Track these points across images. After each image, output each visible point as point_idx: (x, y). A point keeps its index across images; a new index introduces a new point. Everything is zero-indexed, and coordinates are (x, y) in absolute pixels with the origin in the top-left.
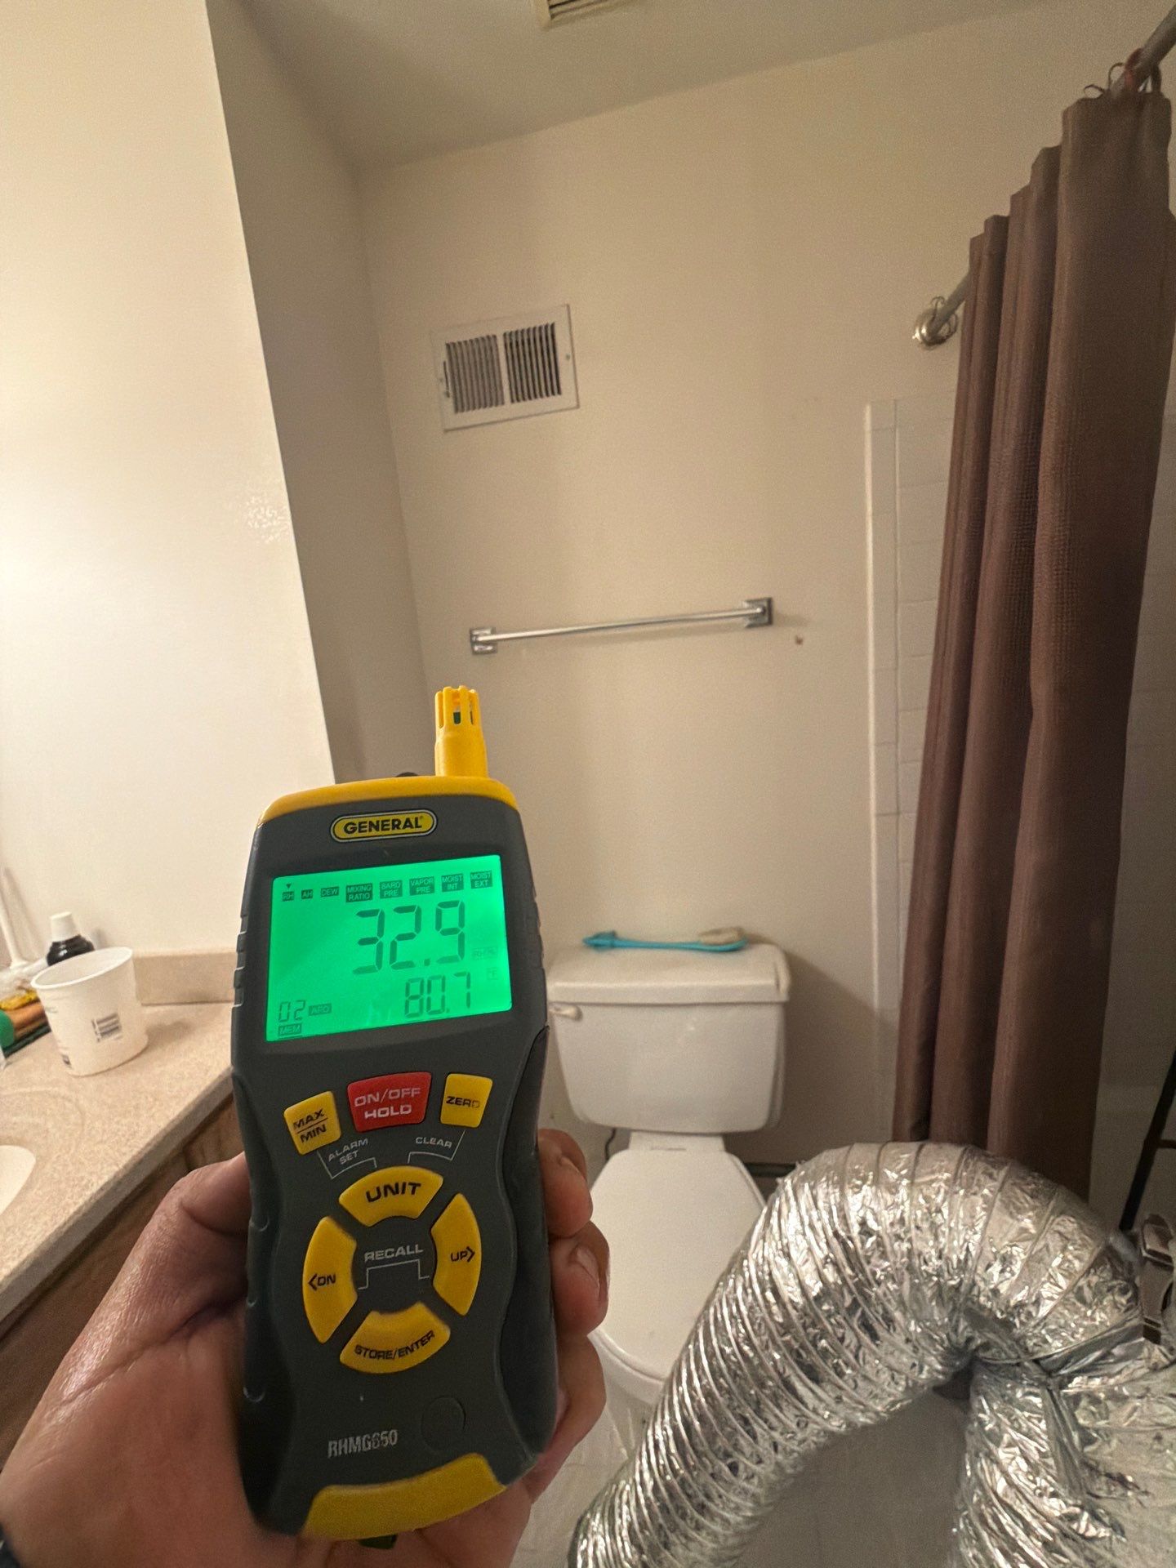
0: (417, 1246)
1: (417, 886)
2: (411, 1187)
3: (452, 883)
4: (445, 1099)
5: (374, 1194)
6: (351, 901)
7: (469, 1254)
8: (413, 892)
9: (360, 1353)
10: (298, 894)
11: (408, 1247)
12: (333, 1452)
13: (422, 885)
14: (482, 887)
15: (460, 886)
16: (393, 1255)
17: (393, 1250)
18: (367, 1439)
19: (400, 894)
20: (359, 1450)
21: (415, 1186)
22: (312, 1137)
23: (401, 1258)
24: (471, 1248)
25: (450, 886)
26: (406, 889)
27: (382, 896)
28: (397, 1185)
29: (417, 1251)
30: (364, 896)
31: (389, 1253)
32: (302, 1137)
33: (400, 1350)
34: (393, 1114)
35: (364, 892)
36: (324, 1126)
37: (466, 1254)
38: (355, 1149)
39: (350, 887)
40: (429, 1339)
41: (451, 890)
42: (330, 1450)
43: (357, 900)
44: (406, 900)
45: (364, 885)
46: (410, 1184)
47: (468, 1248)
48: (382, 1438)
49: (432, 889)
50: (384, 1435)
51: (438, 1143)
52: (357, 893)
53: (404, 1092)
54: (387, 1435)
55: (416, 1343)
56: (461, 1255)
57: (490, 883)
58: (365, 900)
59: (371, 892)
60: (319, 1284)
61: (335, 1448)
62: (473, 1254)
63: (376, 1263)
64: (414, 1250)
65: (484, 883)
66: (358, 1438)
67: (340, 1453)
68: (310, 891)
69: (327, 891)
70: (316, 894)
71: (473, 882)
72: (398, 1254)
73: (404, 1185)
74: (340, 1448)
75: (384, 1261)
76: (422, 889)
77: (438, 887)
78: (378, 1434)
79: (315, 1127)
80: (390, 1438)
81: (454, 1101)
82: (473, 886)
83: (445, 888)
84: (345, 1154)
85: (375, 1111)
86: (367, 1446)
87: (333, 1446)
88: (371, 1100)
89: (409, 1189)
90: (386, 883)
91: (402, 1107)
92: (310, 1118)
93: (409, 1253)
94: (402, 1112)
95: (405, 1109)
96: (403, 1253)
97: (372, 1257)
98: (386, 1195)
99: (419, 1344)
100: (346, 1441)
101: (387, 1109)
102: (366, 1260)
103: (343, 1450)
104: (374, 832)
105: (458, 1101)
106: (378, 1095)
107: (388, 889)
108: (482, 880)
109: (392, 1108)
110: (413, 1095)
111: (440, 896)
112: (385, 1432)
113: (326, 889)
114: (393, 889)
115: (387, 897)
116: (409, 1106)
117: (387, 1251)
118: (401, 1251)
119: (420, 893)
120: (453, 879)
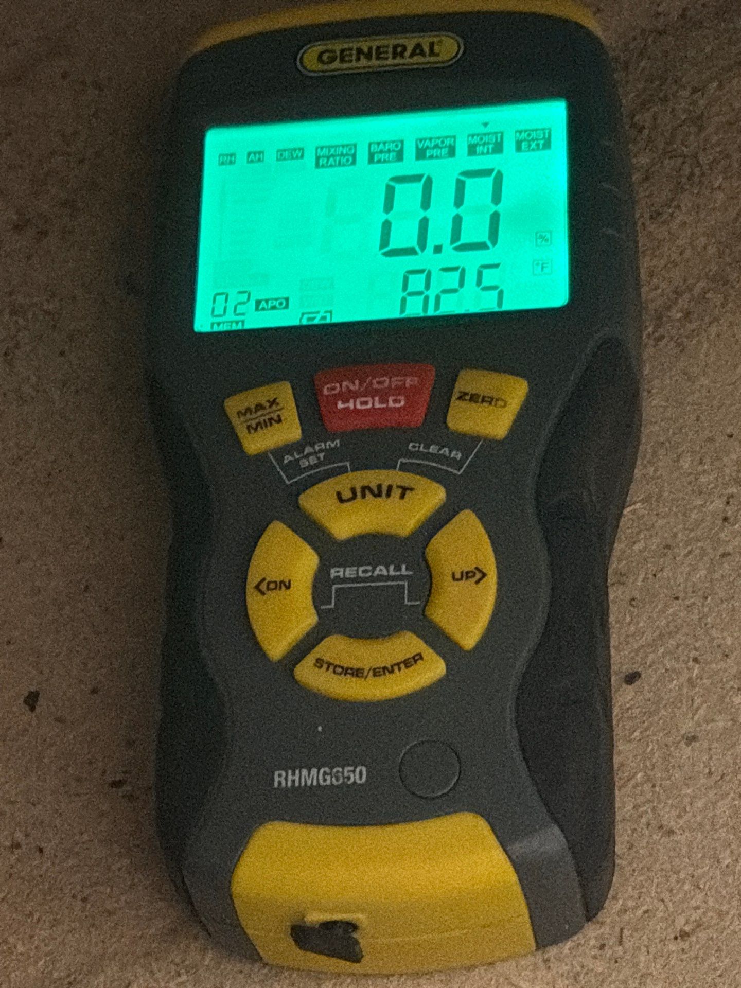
0: (404, 567)
1: (427, 147)
2: (400, 491)
3: (484, 144)
4: (456, 395)
5: (347, 494)
6: (323, 166)
7: (478, 576)
8: (421, 154)
9: (321, 667)
10: (242, 159)
11: (392, 567)
12: (280, 783)
13: (436, 146)
14: (533, 150)
15: (498, 148)
16: (370, 574)
17: (370, 568)
18: (325, 773)
19: (400, 156)
20: (315, 783)
21: (404, 490)
22: (262, 428)
23: (380, 578)
24: (480, 567)
25: (479, 149)
26: (410, 151)
27: (371, 160)
28: (379, 487)
29: (404, 571)
30: (344, 160)
31: (365, 571)
32: (249, 427)
33: (375, 669)
34: (377, 406)
35: (342, 155)
36: (279, 416)
37: (476, 575)
38: (321, 451)
39: (322, 148)
40: (416, 661)
41: (483, 154)
42: (277, 779)
43: (331, 166)
44: (410, 166)
45: (343, 146)
46: (398, 487)
47: (477, 568)
48: (346, 774)
49: (452, 152)
50: (349, 771)
51: (441, 452)
52: (332, 156)
53: (396, 381)
54: (354, 771)
55: (398, 664)
56: (467, 575)
57: (547, 145)
58: (344, 165)
59: (354, 156)
60: (268, 589)
61: (283, 779)
62: (484, 575)
63: (345, 580)
64: (400, 570)
65: (538, 145)
66: (314, 771)
67: (289, 784)
68: (260, 153)
69: (286, 154)
70: (270, 156)
71: (519, 144)
72: (377, 572)
73: (390, 488)
74: (290, 777)
75: (357, 579)
76: (435, 152)
77: (462, 148)
78: (340, 770)
79: (267, 417)
80: (358, 775)
81: (468, 397)
82: (519, 148)
83: (472, 150)
84: (307, 457)
85: (352, 401)
86: (325, 780)
87: (280, 776)
88: (348, 387)
89: (396, 493)
90: (378, 144)
91: (391, 399)
92: (259, 407)
93: (392, 573)
94: (391, 404)
95: (395, 401)
96: (385, 573)
97: (341, 574)
98: (364, 496)
99: (402, 666)
100: (297, 772)
101: (369, 399)
102: (332, 576)
103: (293, 781)
104: (363, 62)
105: (474, 398)
106: (357, 382)
107: (381, 152)
108: (533, 140)
109: (377, 399)
110: (407, 385)
111: (463, 161)
112: (352, 768)
113: (285, 150)
114: (389, 151)
115: (379, 161)
116: (402, 398)
117: (361, 569)
118: (381, 570)
119: (431, 157)
120: (486, 139)
